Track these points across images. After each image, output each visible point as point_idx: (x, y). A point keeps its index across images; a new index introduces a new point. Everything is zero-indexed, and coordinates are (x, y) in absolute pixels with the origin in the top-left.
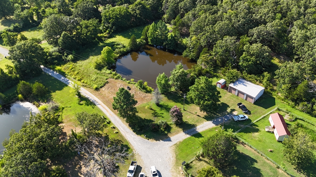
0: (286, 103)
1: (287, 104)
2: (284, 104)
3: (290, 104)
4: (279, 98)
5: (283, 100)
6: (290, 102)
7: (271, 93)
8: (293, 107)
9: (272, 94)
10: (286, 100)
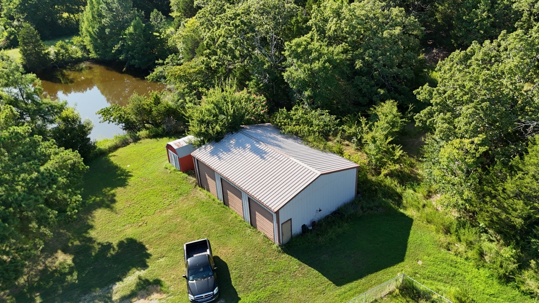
0: (461, 247)
1: (470, 254)
2: (451, 256)
3: (487, 258)
4: (429, 222)
5: (447, 231)
6: (486, 245)
7: (399, 190)
8: (506, 279)
9: (400, 197)
10: (469, 234)
